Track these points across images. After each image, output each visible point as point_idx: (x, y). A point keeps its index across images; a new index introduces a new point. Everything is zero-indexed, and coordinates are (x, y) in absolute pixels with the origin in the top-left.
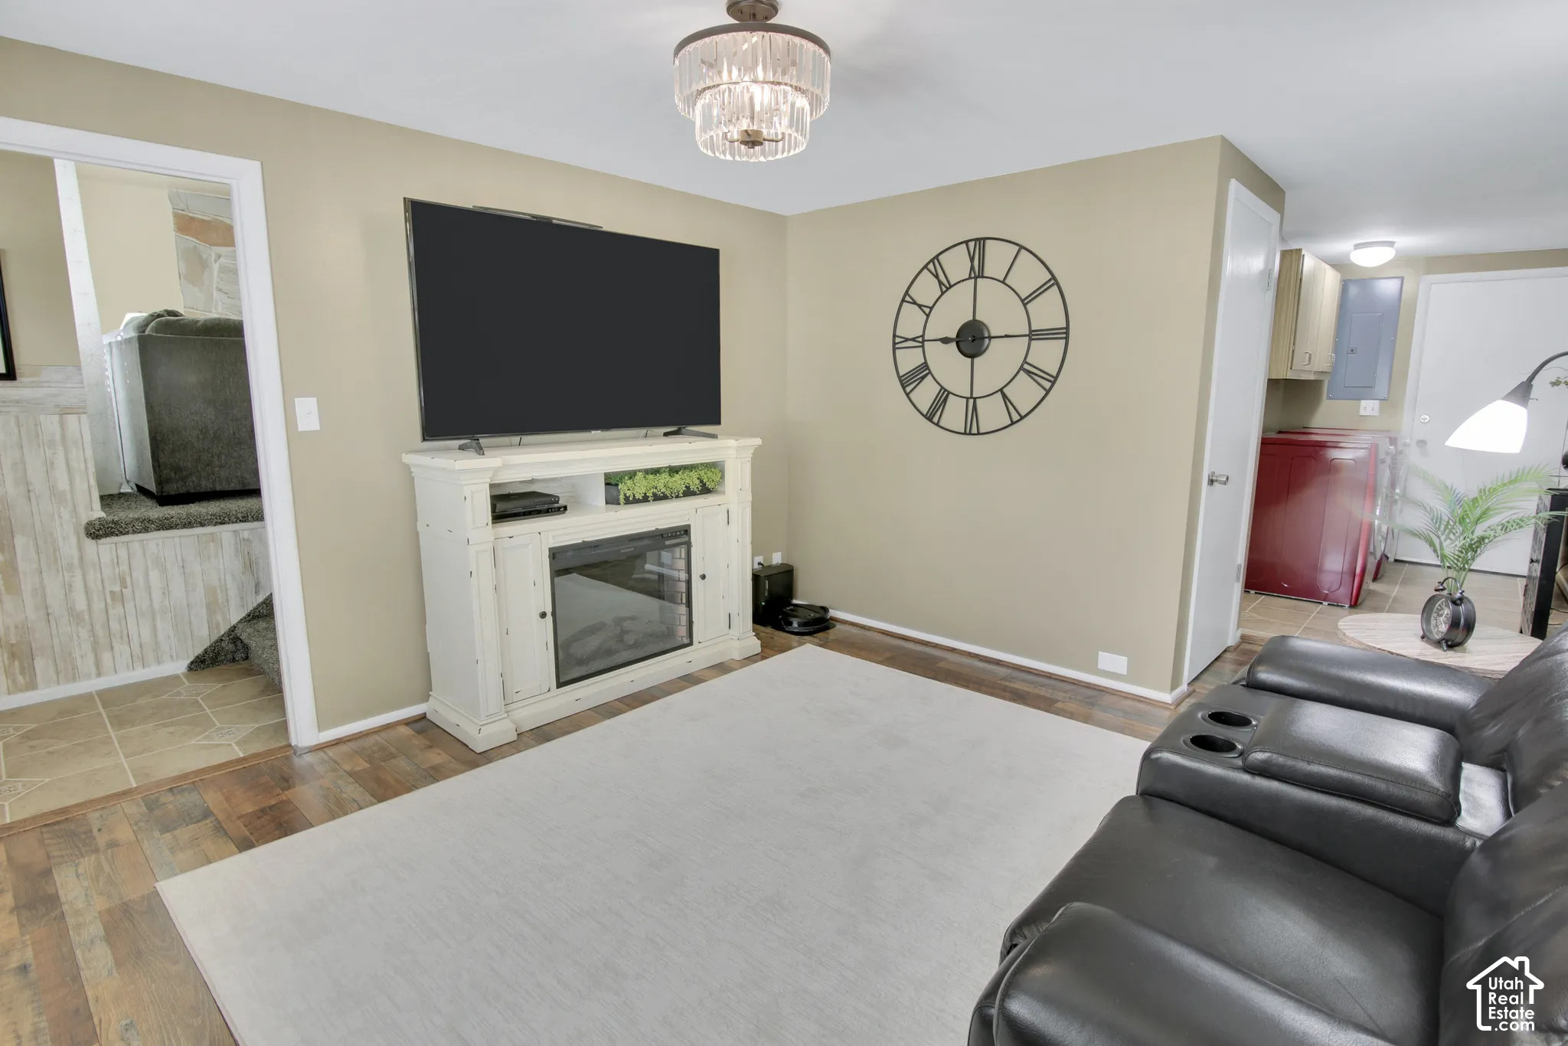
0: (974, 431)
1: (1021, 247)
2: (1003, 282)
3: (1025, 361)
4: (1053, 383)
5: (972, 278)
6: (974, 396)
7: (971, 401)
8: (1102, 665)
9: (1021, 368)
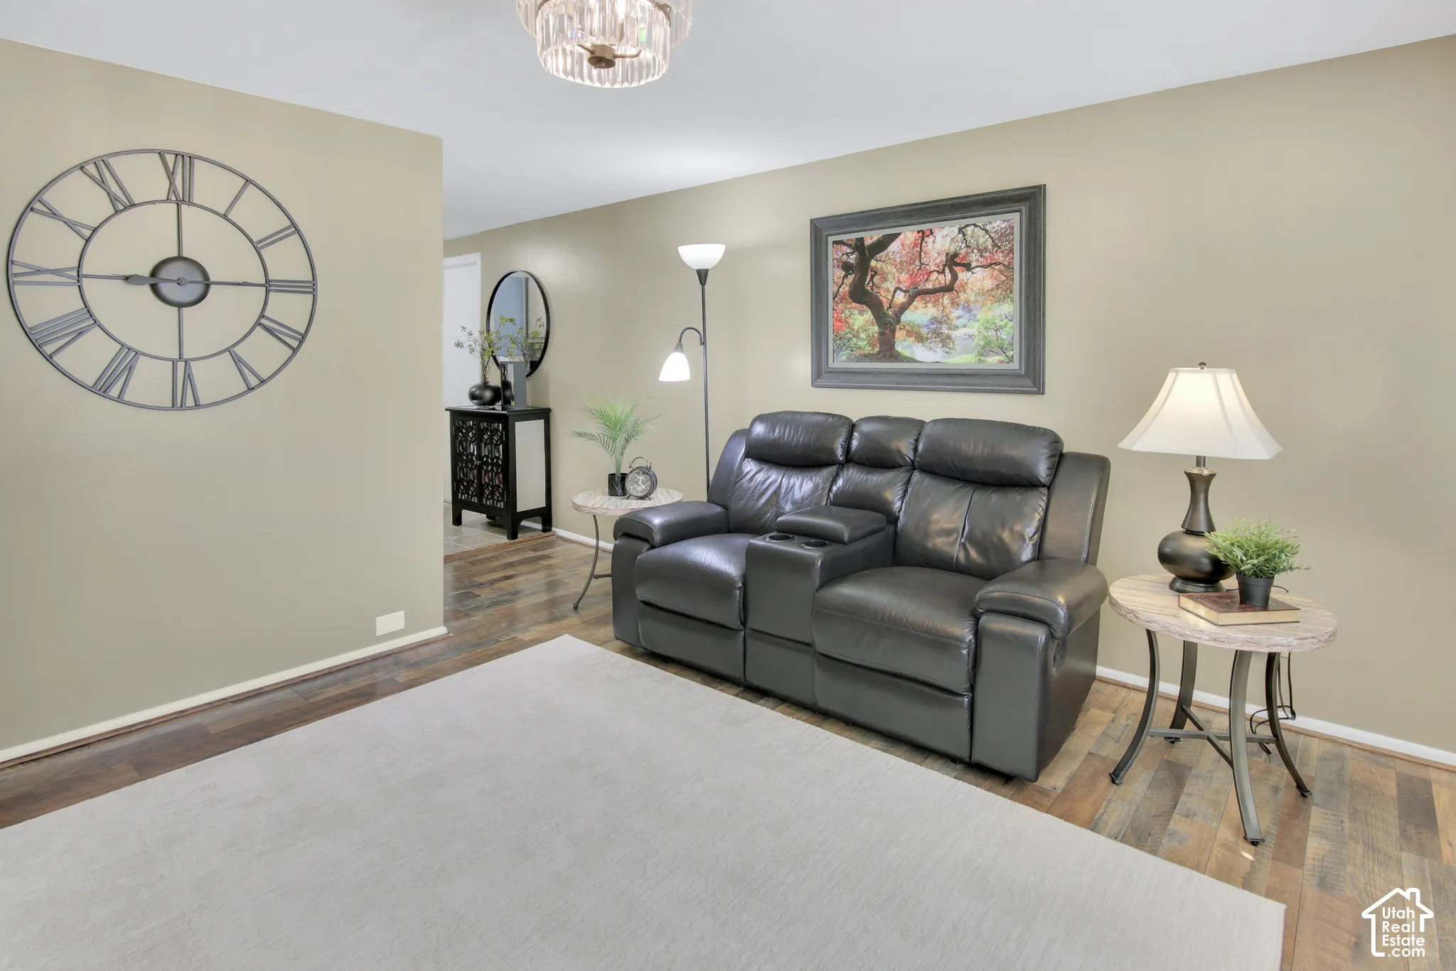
0: (190, 401)
1: (248, 181)
2: (225, 217)
3: (262, 316)
4: (301, 342)
5: (172, 202)
6: (186, 356)
7: (181, 365)
8: (380, 631)
9: (258, 323)
